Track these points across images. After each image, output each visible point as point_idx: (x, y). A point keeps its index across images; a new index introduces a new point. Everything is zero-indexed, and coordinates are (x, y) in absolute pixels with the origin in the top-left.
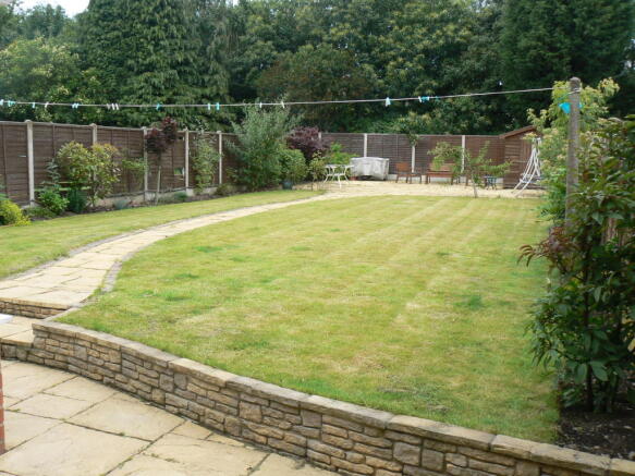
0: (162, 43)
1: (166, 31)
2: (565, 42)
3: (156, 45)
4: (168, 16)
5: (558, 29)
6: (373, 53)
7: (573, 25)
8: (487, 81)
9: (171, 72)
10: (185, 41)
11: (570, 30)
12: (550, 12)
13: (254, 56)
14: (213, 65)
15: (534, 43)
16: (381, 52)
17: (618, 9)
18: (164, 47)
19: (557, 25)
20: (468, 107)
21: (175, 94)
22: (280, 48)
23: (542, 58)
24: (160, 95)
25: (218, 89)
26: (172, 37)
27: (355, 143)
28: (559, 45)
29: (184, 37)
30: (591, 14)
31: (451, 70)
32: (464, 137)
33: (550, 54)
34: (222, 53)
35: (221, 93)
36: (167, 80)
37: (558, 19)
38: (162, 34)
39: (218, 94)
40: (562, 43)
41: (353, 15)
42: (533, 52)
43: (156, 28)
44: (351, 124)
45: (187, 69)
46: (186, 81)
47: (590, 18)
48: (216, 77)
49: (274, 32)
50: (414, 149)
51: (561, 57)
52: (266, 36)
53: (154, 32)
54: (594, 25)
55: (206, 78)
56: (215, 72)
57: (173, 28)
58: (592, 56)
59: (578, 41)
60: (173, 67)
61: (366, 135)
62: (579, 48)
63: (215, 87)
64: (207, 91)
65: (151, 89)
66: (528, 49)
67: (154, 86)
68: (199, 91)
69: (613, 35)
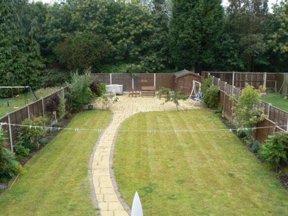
0: (8, 32)
1: (9, 25)
2: (200, 36)
3: (5, 33)
4: (9, 18)
5: (197, 30)
6: (109, 34)
7: (202, 28)
8: (162, 49)
9: (14, 46)
10: (19, 30)
11: (201, 30)
12: (193, 23)
13: (51, 36)
14: (33, 41)
15: (187, 36)
16: (113, 34)
17: (219, 22)
18: (9, 34)
19: (196, 28)
20: (155, 60)
21: (17, 57)
22: (64, 31)
23: (190, 42)
24: (9, 58)
25: (36, 53)
26: (13, 28)
27: (106, 78)
28: (197, 37)
29: (18, 28)
30: (210, 24)
31: (145, 43)
32: (155, 74)
33: (193, 40)
34: (36, 35)
35: (38, 55)
36: (13, 51)
37: (197, 26)
38: (7, 27)
39: (37, 55)
40: (198, 36)
41: (99, 17)
42: (186, 39)
43: (4, 24)
44: (101, 67)
45: (21, 44)
46: (21, 50)
47: (209, 25)
48: (35, 47)
49: (60, 23)
50: (133, 80)
51: (197, 41)
52: (56, 26)
53: (3, 26)
54: (210, 29)
55: (30, 48)
56: (34, 45)
57: (13, 24)
58: (208, 41)
59: (204, 35)
60: (15, 44)
61: (111, 74)
62: (204, 37)
63: (35, 52)
64: (31, 54)
65: (5, 56)
66: (184, 38)
67: (6, 54)
68: (28, 55)
69: (216, 32)
